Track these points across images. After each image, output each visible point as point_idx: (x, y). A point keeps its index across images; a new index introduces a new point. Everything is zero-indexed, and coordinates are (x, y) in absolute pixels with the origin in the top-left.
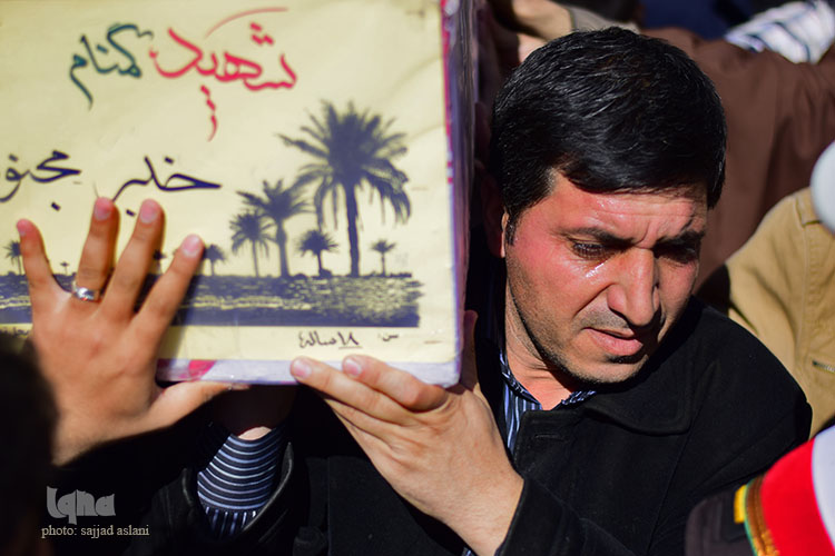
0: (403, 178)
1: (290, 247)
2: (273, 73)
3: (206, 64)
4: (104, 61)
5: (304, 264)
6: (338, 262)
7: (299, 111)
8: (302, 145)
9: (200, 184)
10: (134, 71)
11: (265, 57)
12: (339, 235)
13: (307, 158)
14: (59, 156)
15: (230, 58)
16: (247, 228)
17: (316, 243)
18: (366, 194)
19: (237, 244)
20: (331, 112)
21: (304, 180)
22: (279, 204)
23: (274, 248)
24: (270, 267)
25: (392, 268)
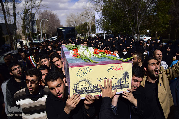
0: (129, 76)
1: (121, 82)
2: (122, 69)
3: (117, 69)
4: (110, 69)
5: (122, 84)
6: (124, 83)
7: (123, 72)
8: (123, 74)
9: (116, 78)
10: (112, 70)
11: (121, 68)
12: (124, 81)
13: (123, 75)
14: (106, 77)
15: (119, 68)
16: (118, 81)
17: (123, 82)
18: (126, 77)
19: (118, 83)
20: (125, 72)
21: (123, 77)
22: (121, 79)
23: (120, 83)
24: (120, 84)
25: (128, 83)
